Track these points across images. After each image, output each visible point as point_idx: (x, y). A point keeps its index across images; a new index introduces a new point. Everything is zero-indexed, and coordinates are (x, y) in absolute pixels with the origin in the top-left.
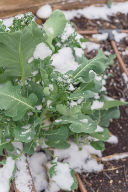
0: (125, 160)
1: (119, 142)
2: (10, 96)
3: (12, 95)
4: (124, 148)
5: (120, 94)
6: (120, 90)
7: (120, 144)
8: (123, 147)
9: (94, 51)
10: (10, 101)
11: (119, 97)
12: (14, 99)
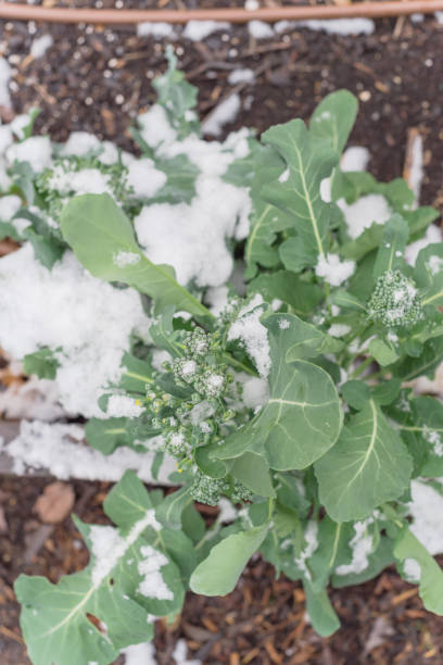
0: (429, 155)
1: (368, 146)
2: (364, 464)
3: (360, 455)
4: (390, 141)
5: (212, 75)
6: (202, 68)
7: (375, 147)
8: (385, 144)
9: (14, 86)
10: (379, 466)
11: (221, 82)
12: (372, 452)
